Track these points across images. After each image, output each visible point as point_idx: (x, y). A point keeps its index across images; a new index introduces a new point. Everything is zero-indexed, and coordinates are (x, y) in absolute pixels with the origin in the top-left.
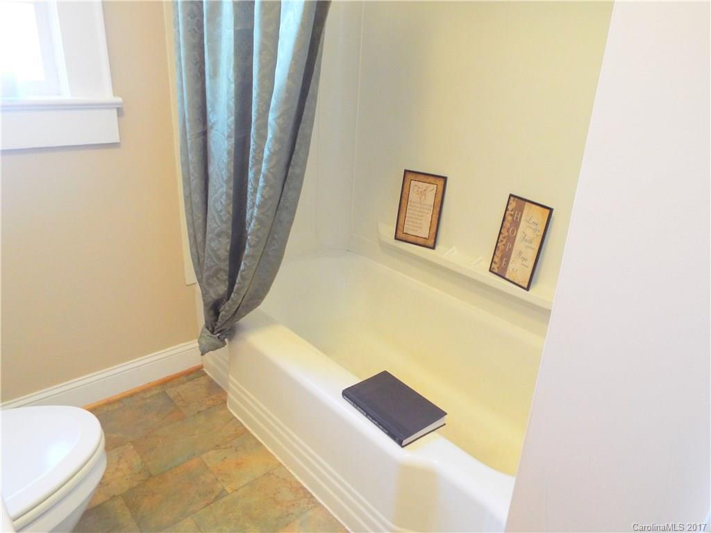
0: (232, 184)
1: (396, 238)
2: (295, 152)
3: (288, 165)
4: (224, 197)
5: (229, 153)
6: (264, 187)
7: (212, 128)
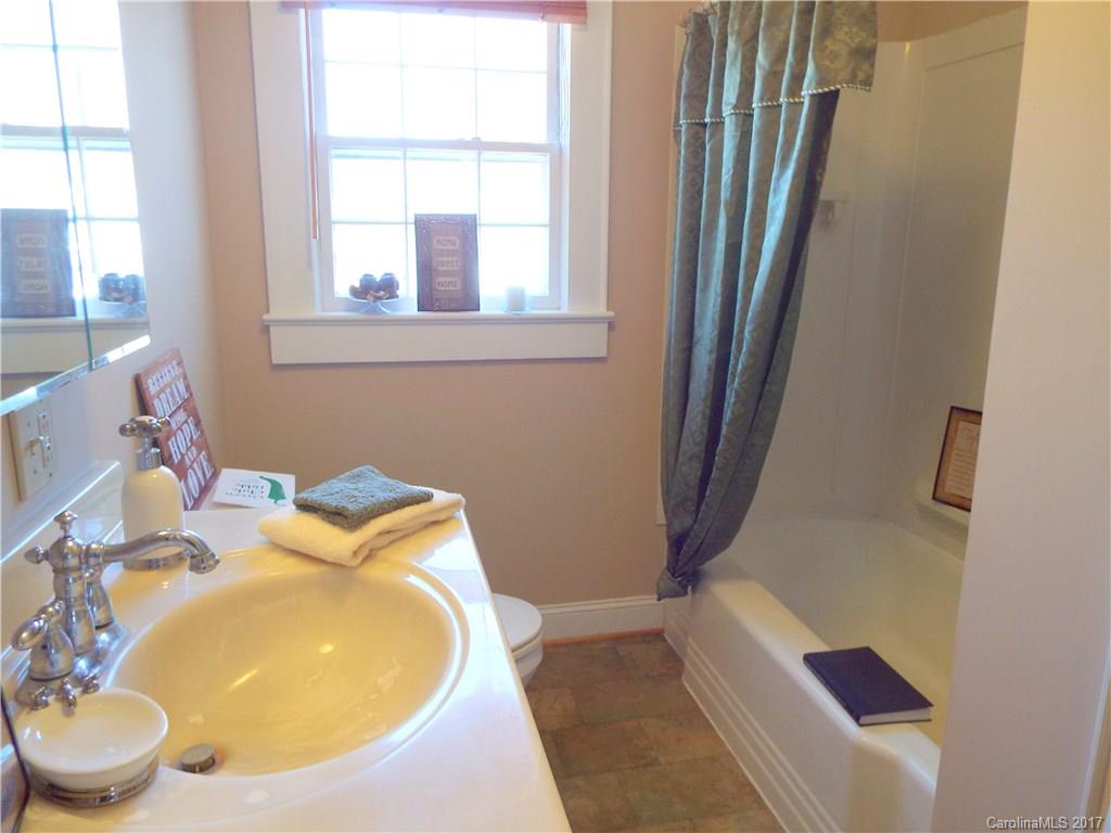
0: (709, 403)
1: (934, 498)
2: (772, 368)
3: (764, 382)
4: (700, 417)
5: (709, 369)
6: (735, 403)
7: (697, 343)
